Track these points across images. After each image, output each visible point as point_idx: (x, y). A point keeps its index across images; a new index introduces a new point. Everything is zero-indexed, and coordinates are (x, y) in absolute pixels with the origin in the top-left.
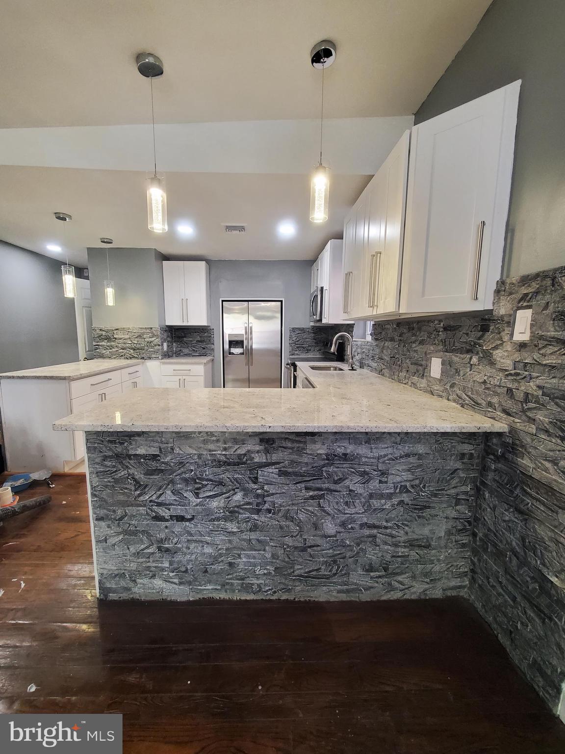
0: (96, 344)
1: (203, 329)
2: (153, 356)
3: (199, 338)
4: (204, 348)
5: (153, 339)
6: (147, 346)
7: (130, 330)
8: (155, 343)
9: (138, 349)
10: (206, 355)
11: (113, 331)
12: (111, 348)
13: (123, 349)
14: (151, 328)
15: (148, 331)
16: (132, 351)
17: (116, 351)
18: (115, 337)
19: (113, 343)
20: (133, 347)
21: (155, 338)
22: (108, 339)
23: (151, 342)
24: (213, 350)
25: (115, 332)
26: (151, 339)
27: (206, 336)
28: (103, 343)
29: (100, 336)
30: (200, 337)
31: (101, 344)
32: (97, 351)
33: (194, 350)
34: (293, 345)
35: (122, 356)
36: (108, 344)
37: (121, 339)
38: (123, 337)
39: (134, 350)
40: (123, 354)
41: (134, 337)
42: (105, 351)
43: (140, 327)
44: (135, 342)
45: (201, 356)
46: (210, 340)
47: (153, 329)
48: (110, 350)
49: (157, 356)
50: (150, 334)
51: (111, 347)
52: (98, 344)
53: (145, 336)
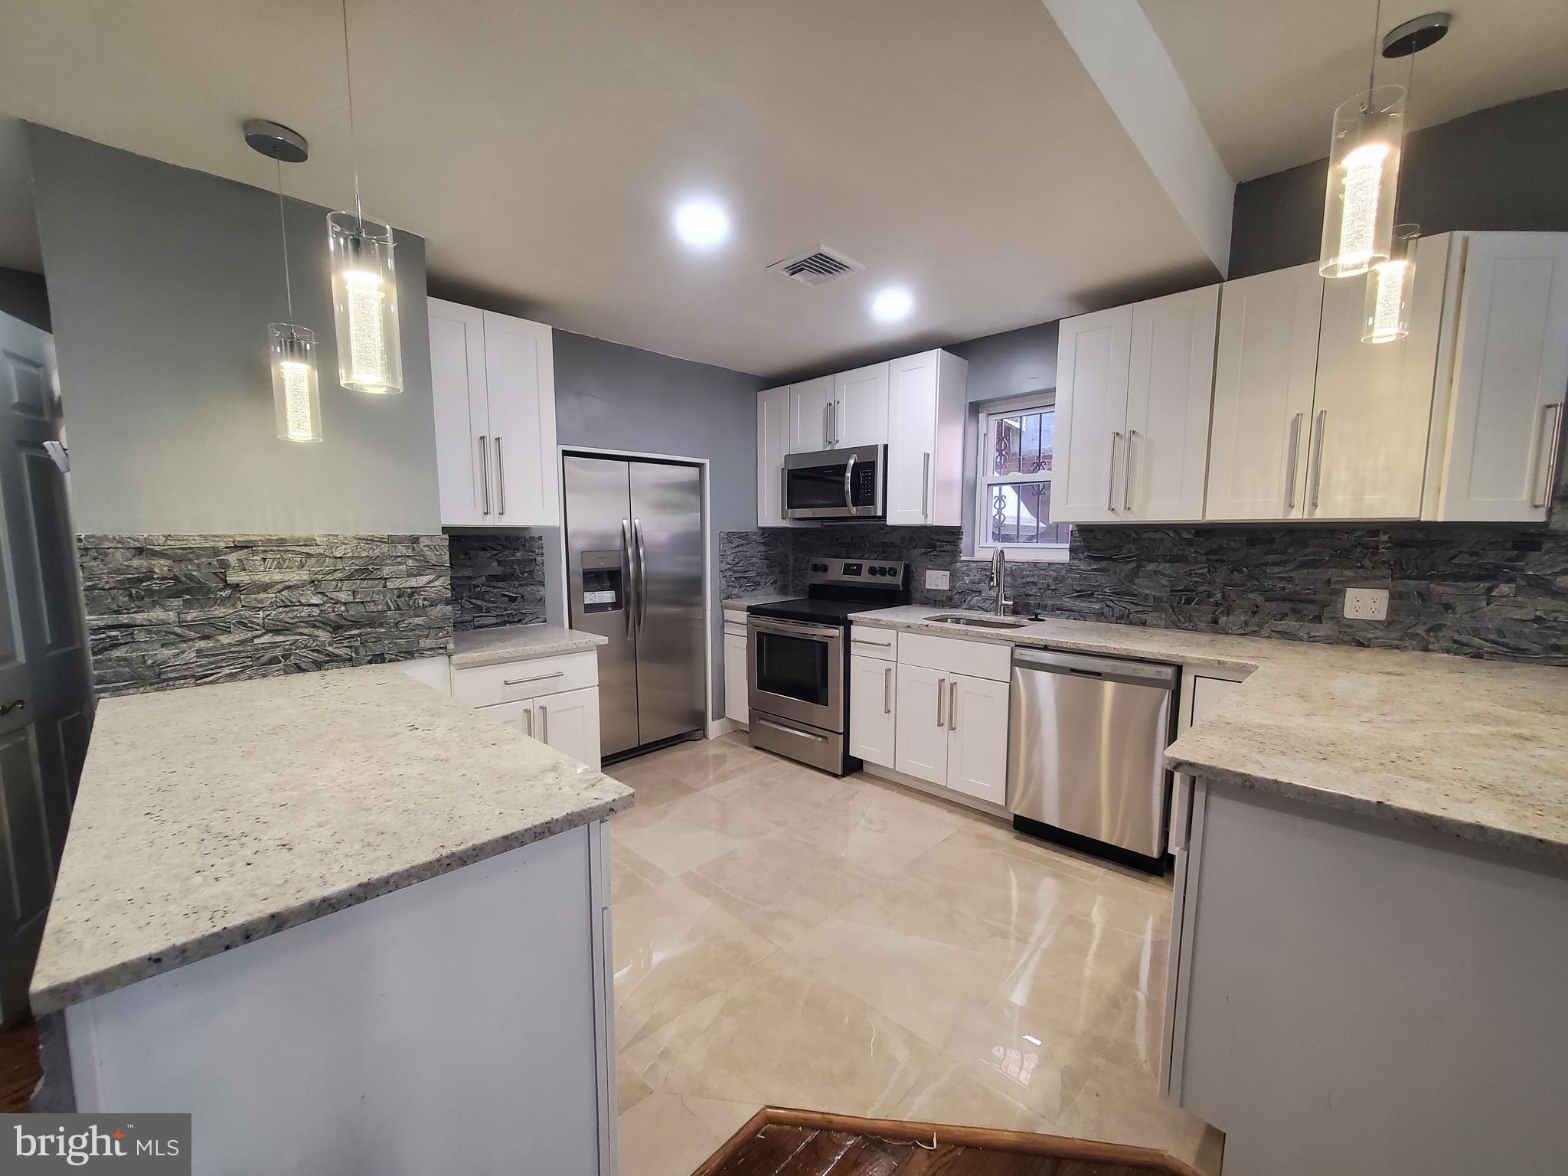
0: (108, 619)
1: (507, 538)
2: (425, 643)
3: (494, 568)
4: (513, 600)
5: (423, 580)
6: (398, 608)
7: (312, 550)
8: (430, 593)
9: (356, 624)
10: (519, 621)
11: (216, 551)
12: (208, 630)
13: (277, 632)
14: (415, 540)
15: (401, 549)
16: (324, 636)
17: (242, 642)
18: (232, 579)
19: (219, 611)
20: (332, 616)
21: (432, 577)
22: (188, 590)
23: (415, 591)
24: (541, 601)
25: (232, 558)
26: (413, 582)
27: (520, 562)
28: (157, 614)
29: (140, 580)
30: (499, 563)
31: (139, 618)
32: (117, 653)
33: (479, 609)
34: (728, 574)
35: (274, 661)
36: (192, 615)
37: (265, 588)
38: (277, 577)
39: (336, 628)
40: (278, 652)
41: (338, 575)
42: (167, 652)
43: (363, 533)
44: (343, 596)
45: (503, 623)
46: (531, 573)
47: (424, 542)
48: (202, 644)
49: (441, 642)
50: (410, 562)
51: (210, 629)
52: (124, 618)
53: (387, 571)
